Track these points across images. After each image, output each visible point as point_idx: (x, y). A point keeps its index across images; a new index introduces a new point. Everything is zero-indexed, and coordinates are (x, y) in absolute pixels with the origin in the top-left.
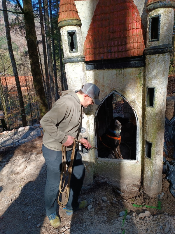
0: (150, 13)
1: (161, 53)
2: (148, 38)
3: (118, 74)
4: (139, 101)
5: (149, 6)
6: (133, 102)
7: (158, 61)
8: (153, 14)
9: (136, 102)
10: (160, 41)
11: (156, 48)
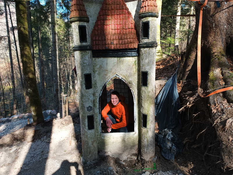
0: (142, 19)
1: (151, 48)
2: (141, 36)
3: (118, 62)
4: (135, 82)
5: (141, 15)
6: (131, 84)
7: (149, 53)
8: (145, 20)
9: (133, 83)
10: (150, 39)
11: (147, 43)
